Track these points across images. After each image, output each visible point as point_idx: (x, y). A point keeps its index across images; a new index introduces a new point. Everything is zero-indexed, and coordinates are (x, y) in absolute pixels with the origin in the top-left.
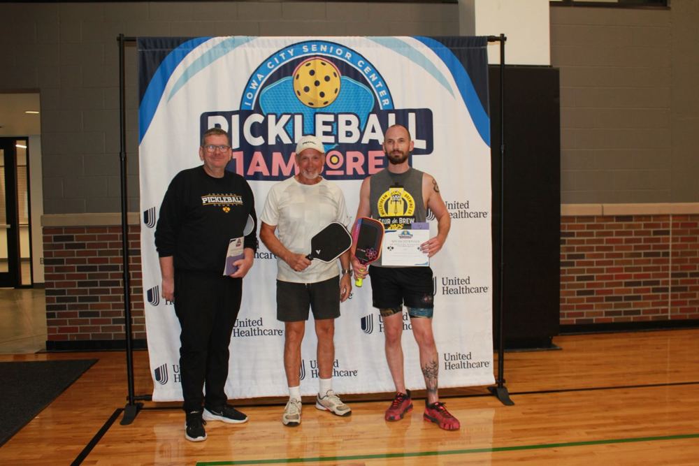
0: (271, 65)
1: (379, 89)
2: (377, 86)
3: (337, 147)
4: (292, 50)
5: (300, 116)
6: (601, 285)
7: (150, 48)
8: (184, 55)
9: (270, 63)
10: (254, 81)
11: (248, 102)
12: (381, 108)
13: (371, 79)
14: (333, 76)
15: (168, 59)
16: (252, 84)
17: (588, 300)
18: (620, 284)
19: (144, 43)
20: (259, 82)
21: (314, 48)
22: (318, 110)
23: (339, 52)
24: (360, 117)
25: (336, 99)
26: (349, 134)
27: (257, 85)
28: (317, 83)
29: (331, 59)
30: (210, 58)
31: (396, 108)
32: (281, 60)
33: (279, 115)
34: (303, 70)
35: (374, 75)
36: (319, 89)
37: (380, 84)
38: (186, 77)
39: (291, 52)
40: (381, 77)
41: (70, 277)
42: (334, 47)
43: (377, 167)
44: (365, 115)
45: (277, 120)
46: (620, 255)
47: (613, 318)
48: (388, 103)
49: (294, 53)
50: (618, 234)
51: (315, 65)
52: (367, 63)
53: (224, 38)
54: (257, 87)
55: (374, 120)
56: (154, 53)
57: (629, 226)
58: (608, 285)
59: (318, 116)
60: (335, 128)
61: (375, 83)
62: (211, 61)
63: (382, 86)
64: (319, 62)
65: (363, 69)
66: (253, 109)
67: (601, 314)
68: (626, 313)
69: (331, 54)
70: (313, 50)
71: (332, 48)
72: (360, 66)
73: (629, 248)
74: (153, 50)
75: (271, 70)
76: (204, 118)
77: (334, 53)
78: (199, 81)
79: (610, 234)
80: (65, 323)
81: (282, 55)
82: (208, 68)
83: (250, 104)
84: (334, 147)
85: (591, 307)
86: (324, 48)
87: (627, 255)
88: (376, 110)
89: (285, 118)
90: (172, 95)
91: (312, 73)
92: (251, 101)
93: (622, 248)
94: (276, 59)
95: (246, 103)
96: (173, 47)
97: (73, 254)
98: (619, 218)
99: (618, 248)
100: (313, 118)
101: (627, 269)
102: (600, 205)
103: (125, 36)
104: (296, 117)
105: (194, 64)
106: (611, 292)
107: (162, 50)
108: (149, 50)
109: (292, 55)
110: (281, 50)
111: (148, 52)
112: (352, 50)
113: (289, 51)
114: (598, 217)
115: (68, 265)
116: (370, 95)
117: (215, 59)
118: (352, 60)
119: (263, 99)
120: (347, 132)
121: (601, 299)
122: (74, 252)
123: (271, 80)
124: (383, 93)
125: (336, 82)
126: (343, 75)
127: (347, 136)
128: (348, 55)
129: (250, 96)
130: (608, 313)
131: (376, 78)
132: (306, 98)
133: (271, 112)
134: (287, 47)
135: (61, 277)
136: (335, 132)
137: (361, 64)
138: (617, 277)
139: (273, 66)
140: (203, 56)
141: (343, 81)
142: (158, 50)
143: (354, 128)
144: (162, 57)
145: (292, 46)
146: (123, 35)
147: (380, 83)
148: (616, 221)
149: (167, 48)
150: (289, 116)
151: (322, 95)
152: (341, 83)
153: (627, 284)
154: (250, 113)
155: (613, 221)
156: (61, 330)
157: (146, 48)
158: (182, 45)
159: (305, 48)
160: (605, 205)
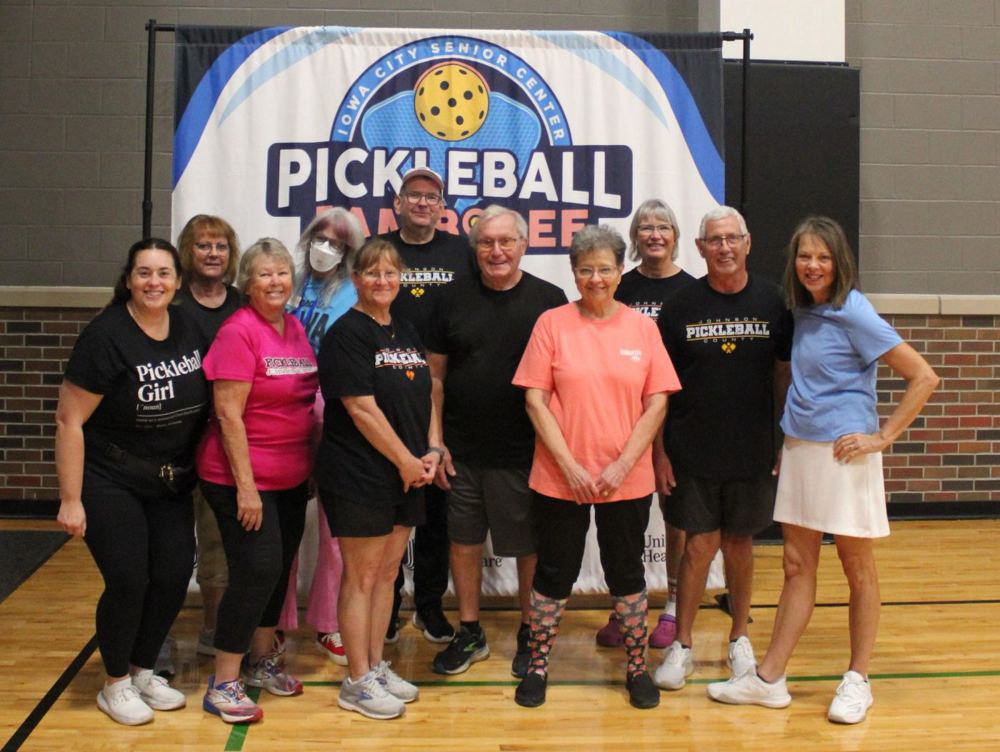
0: (381, 73)
1: (549, 114)
2: (546, 109)
3: (480, 202)
4: (415, 50)
5: (424, 153)
6: (936, 435)
7: (196, 42)
8: (247, 54)
9: (380, 69)
10: (354, 97)
11: (342, 129)
12: (552, 144)
13: (536, 98)
14: (478, 91)
15: (222, 60)
16: (351, 102)
17: (913, 461)
18: (969, 435)
19: (185, 34)
20: (361, 100)
21: (449, 47)
22: (452, 145)
23: (488, 54)
24: (519, 157)
25: (481, 127)
26: (500, 183)
27: (358, 103)
28: (452, 103)
29: (476, 65)
30: (286, 61)
31: (575, 143)
32: (396, 64)
33: (391, 150)
34: (430, 82)
35: (541, 91)
36: (456, 111)
37: (551, 106)
38: (249, 88)
39: (413, 52)
40: (553, 94)
41: (30, 392)
42: (480, 46)
43: (542, 235)
44: (527, 153)
45: (388, 158)
46: (971, 385)
47: (957, 495)
48: (562, 136)
49: (417, 54)
50: (967, 347)
51: (450, 73)
52: (532, 73)
53: (310, 29)
54: (359, 107)
55: (539, 161)
56: (201, 50)
57: (987, 335)
58: (948, 435)
59: (452, 154)
60: (478, 174)
61: (544, 103)
62: (288, 64)
63: (553, 108)
64: (456, 69)
65: (524, 81)
66: (350, 140)
67: (935, 486)
68: (980, 485)
69: (476, 57)
70: (447, 50)
71: (476, 48)
72: (521, 77)
73: (987, 372)
74: (201, 45)
75: (381, 80)
76: (275, 151)
77: (479, 55)
78: (269, 94)
79: (953, 347)
80: (18, 469)
81: (399, 57)
82: (282, 75)
83: (346, 133)
84: (476, 202)
85: (918, 473)
86: (464, 48)
87: (982, 385)
88: (543, 145)
89: (400, 156)
90: (225, 116)
91: (445, 86)
92: (348, 128)
93: (975, 372)
94: (389, 63)
95: (341, 131)
96: (231, 42)
97: (37, 354)
98: (970, 319)
99: (965, 372)
100: (444, 156)
101: (982, 410)
102: (935, 297)
103: (158, 22)
104: (417, 153)
105: (262, 67)
106: (953, 447)
107: (213, 45)
108: (194, 45)
109: (414, 57)
110: (397, 50)
111: (191, 48)
112: (508, 52)
113: (409, 52)
114: (931, 316)
115: (28, 373)
116: (534, 123)
117: (296, 61)
118: (508, 66)
119: (366, 126)
120: (497, 180)
121: (936, 461)
122: (40, 350)
123: (380, 96)
124: (556, 119)
125: (482, 100)
126: (492, 90)
127: (497, 185)
128: (502, 59)
129: (347, 120)
130: (947, 486)
131: (545, 95)
132: (433, 124)
133: (379, 145)
134: (407, 45)
135: (17, 392)
136: (478, 179)
137: (522, 73)
138: (965, 422)
139: (384, 74)
140: (275, 57)
141: (492, 100)
142: (206, 45)
143: (508, 173)
144: (214, 55)
145: (416, 43)
146: (155, 21)
147: (550, 103)
148: (964, 325)
149: (221, 42)
150: (406, 153)
151: (460, 120)
152: (489, 102)
153: (982, 435)
154: (346, 146)
155: (958, 325)
156: (12, 481)
157: (189, 41)
158: (244, 39)
159: (435, 49)
160: (944, 297)
